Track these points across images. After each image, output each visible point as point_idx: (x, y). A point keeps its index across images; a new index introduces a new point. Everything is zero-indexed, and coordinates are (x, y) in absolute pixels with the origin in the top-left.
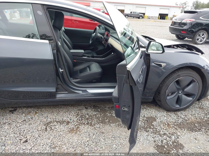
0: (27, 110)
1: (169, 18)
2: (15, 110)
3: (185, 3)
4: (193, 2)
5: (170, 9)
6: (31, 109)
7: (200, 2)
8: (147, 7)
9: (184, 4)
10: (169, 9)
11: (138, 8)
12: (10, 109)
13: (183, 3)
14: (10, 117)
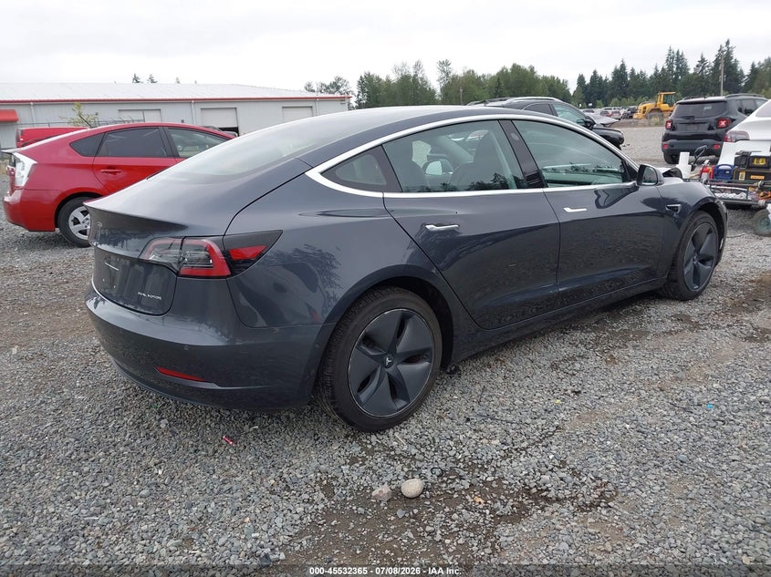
3: (335, 83)
4: (359, 78)
5: (314, 108)
7: (378, 79)
8: (239, 106)
9: (333, 87)
10: (311, 107)
11: (209, 115)
13: (328, 84)
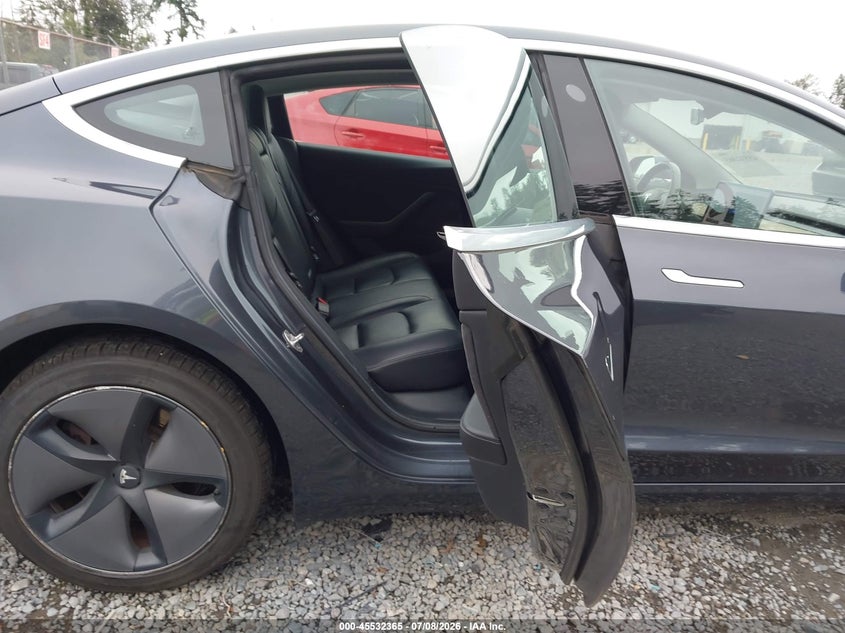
0: (434, 527)
1: (745, 142)
2: (386, 525)
6: (451, 524)
12: (365, 522)
14: (376, 560)
